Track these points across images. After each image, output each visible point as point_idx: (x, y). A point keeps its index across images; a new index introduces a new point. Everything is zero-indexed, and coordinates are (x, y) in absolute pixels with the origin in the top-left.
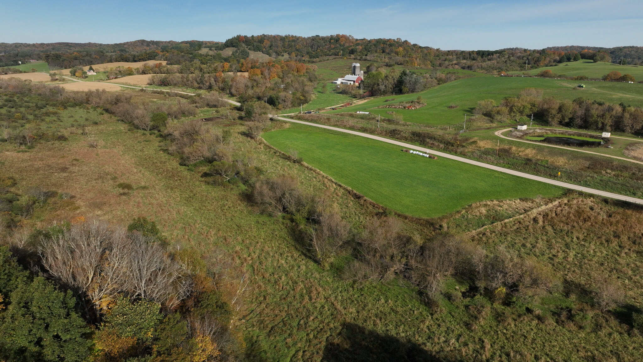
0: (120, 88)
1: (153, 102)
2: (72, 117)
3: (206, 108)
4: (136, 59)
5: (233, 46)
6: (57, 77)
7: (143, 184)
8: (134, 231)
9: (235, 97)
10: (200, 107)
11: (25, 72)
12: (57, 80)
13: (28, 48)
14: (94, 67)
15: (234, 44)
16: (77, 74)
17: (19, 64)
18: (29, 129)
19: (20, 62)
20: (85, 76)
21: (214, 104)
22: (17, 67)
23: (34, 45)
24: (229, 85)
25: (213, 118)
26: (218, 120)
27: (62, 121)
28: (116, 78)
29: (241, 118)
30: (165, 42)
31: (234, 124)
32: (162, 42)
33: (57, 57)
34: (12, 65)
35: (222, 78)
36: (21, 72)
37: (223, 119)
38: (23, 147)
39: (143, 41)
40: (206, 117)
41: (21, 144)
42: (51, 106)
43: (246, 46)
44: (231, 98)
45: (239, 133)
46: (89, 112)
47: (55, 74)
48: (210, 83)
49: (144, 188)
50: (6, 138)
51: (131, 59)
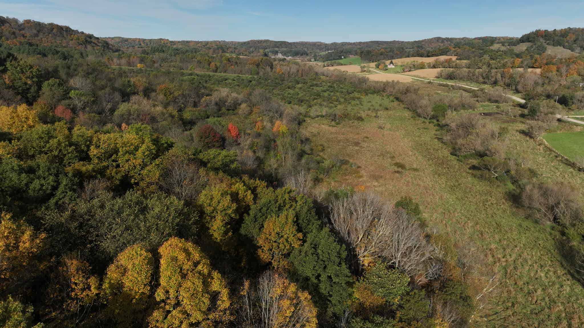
0: (411, 80)
1: (438, 94)
2: (370, 102)
3: (487, 103)
4: (429, 55)
5: (529, 42)
6: (365, 69)
7: (415, 166)
8: (400, 208)
9: (520, 94)
10: (481, 102)
11: (345, 65)
12: (365, 71)
13: (350, 46)
14: (394, 61)
15: (530, 39)
16: (380, 67)
17: (342, 59)
18: (339, 109)
19: (343, 57)
20: (386, 69)
21: (496, 99)
22: (340, 61)
23: (354, 43)
24: (516, 81)
25: (492, 113)
26: (496, 116)
27: (362, 105)
28: (410, 71)
29: (523, 116)
30: (459, 39)
31: (514, 121)
32: (456, 39)
33: (369, 52)
34: (338, 59)
35: (510, 74)
36: (342, 65)
37: (502, 115)
38: (333, 123)
39: (439, 38)
40: (485, 112)
41: (332, 120)
42: (357, 92)
43: (544, 41)
44: (516, 95)
45: (517, 131)
46: (383, 99)
47: (364, 67)
48: (496, 79)
49: (416, 170)
50: (324, 114)
51: (425, 54)
